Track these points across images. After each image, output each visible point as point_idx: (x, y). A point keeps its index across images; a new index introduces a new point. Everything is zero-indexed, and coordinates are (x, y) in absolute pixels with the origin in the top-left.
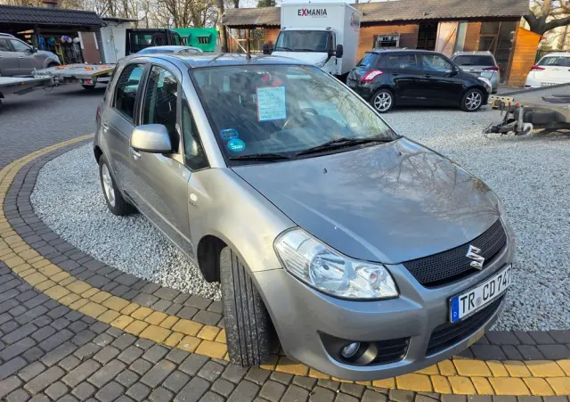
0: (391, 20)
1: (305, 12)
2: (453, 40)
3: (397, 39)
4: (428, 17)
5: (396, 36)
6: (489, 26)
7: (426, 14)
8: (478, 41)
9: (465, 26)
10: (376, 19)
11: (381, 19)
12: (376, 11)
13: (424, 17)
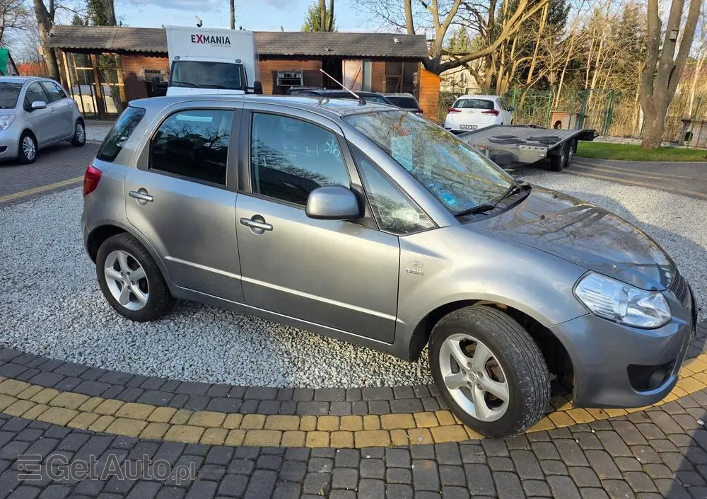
0: (291, 54)
1: (201, 39)
2: (359, 80)
3: (300, 76)
4: (332, 53)
5: (299, 72)
6: (393, 66)
7: (329, 50)
8: (384, 82)
9: (369, 65)
10: (273, 52)
11: (279, 52)
12: (271, 42)
13: (328, 54)
